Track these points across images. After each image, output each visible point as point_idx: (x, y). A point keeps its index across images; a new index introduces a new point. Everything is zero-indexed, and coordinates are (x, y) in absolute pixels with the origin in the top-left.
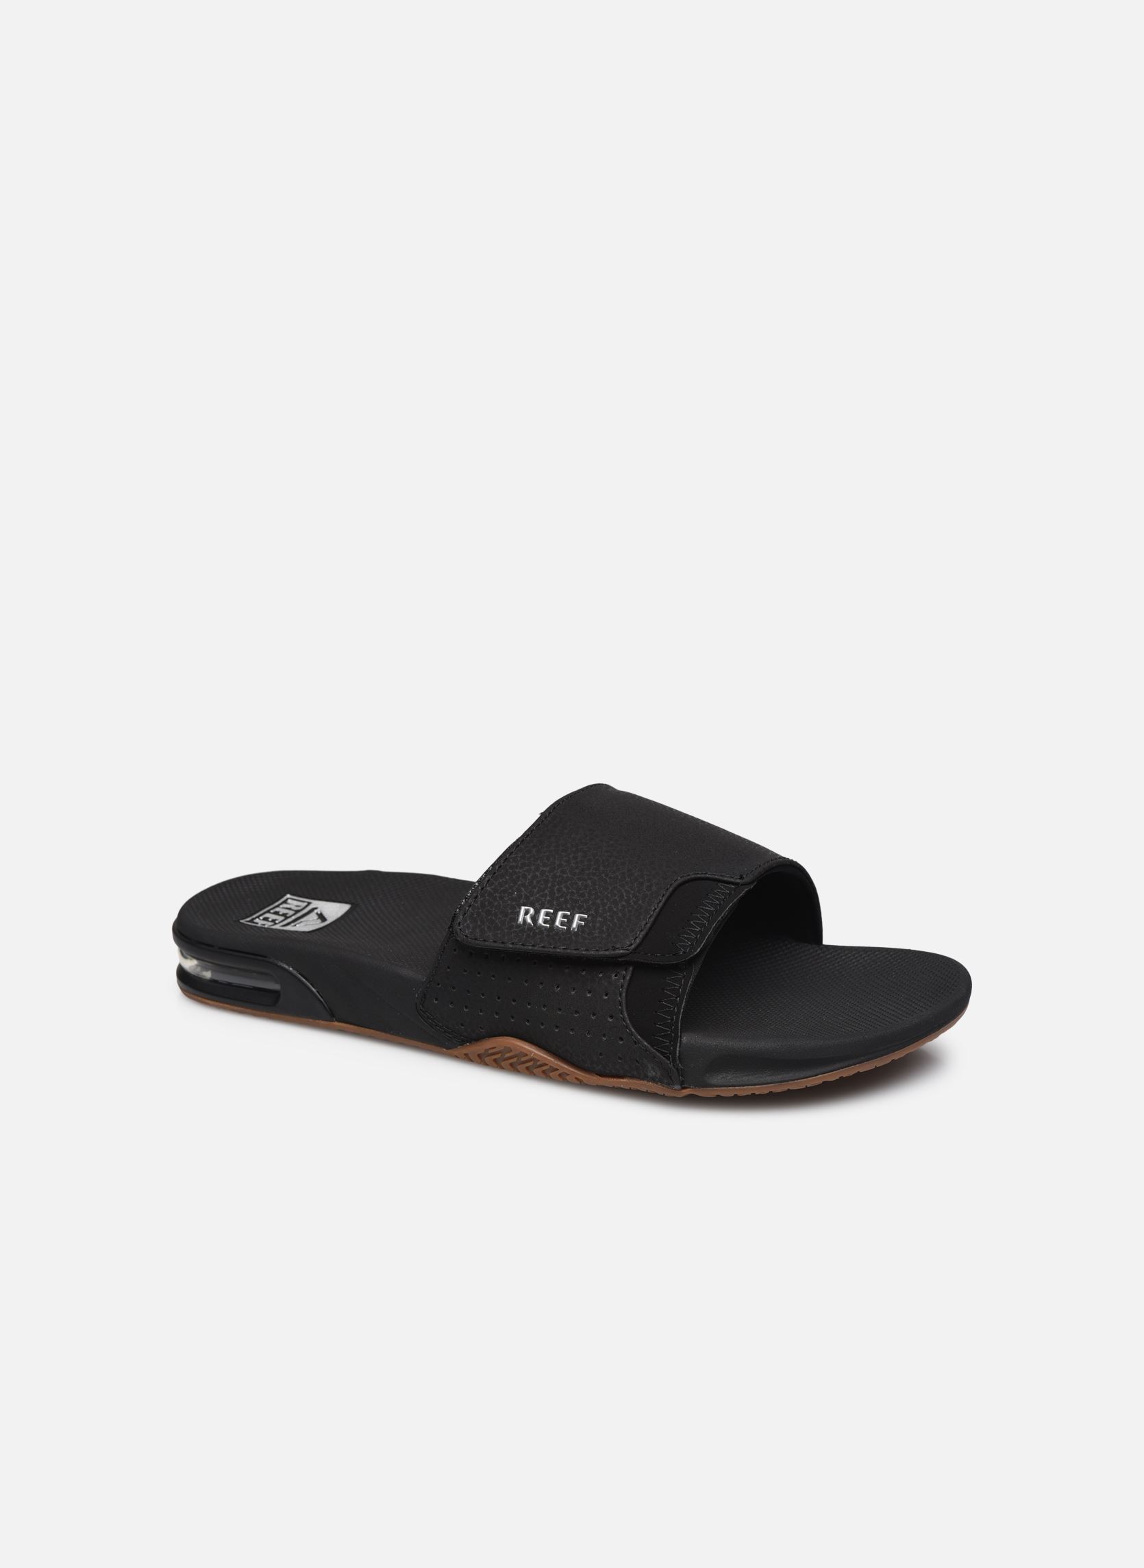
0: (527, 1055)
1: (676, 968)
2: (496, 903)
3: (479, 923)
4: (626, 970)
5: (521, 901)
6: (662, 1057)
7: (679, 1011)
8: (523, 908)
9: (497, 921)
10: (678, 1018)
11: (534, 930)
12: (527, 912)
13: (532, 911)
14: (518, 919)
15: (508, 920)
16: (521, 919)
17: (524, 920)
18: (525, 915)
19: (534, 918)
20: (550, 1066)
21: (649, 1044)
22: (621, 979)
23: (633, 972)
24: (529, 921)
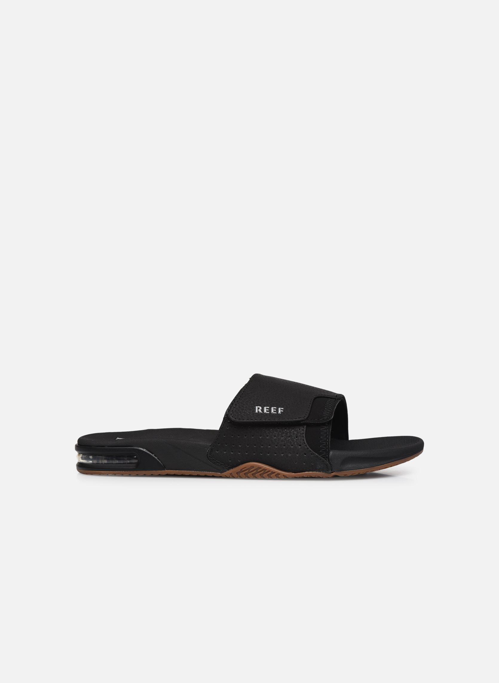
0: (261, 468)
1: (323, 424)
2: (245, 406)
3: (239, 413)
4: (303, 427)
5: (255, 405)
6: (323, 459)
7: (329, 440)
8: (257, 407)
9: (247, 412)
10: (329, 443)
11: (263, 414)
12: (258, 408)
13: (261, 408)
14: (255, 411)
15: (251, 411)
16: (257, 411)
17: (258, 411)
18: (258, 409)
19: (263, 410)
20: (272, 472)
21: (318, 454)
22: (302, 430)
23: (306, 427)
24: (260, 411)
